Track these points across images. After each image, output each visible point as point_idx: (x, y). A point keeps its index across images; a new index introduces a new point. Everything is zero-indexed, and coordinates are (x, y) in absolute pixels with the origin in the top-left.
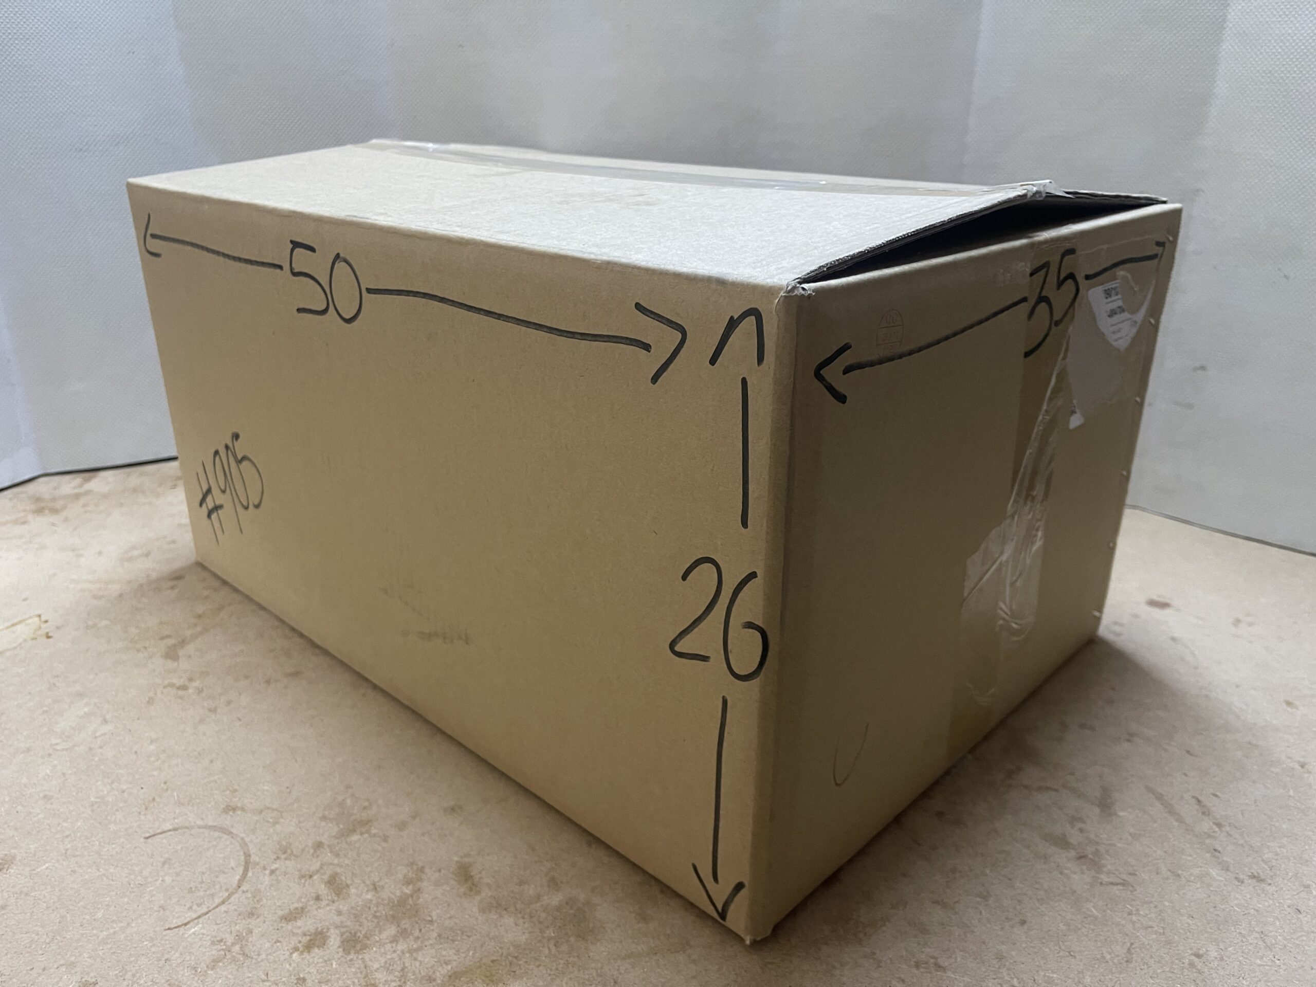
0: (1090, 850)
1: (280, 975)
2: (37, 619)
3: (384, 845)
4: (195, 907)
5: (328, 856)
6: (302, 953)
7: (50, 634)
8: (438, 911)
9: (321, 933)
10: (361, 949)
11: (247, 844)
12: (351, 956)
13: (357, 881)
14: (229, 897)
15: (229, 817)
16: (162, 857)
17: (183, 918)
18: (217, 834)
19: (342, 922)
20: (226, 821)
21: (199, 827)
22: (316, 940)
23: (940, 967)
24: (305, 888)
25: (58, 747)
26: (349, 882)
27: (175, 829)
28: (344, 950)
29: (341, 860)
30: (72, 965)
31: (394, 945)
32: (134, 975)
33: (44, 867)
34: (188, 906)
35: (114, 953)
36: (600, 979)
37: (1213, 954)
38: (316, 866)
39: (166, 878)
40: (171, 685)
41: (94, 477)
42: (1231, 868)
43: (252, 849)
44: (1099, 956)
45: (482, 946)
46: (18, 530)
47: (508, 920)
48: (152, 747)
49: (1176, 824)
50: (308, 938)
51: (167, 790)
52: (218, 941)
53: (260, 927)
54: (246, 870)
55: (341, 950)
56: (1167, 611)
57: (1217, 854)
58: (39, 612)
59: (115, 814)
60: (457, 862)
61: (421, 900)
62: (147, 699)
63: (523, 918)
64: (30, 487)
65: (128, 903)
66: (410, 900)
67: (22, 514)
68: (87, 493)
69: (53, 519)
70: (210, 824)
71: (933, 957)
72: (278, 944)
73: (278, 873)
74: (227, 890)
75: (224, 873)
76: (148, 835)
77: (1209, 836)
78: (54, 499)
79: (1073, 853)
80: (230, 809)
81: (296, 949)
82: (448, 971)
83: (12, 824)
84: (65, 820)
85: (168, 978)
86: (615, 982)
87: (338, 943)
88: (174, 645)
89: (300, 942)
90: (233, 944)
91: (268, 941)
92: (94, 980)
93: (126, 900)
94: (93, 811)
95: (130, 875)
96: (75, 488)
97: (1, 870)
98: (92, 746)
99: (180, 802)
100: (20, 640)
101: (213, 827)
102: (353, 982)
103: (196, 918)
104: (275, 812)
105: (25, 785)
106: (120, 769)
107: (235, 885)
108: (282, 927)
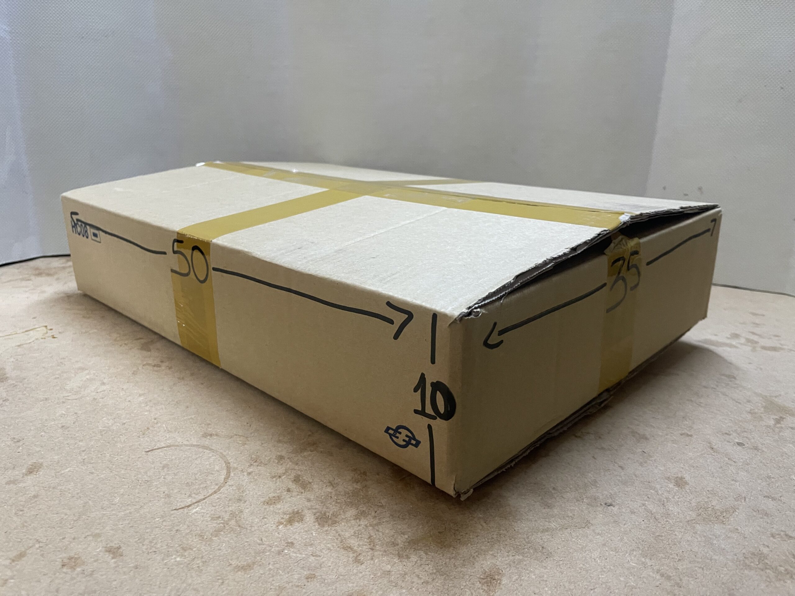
1: (272, 541)
2: (44, 328)
3: (331, 458)
4: (193, 495)
5: (290, 464)
6: (286, 526)
7: (55, 336)
9: (298, 513)
10: (333, 524)
11: (225, 456)
12: (326, 528)
13: (317, 480)
14: (219, 489)
15: (208, 440)
16: (161, 463)
17: (185, 502)
18: (201, 450)
19: (311, 506)
20: (207, 442)
21: (187, 445)
22: (295, 517)
24: (277, 484)
25: (69, 398)
26: (311, 481)
27: (168, 447)
28: (319, 524)
29: (300, 467)
30: (97, 536)
31: (358, 521)
32: (151, 542)
33: (67, 470)
34: (187, 495)
35: (132, 526)
38: (281, 470)
39: (167, 477)
40: (149, 364)
43: (231, 460)
46: (24, 283)
48: (141, 398)
50: (288, 516)
51: (157, 423)
52: (217, 518)
53: (247, 508)
54: (229, 473)
55: (316, 524)
58: (45, 325)
59: (119, 437)
62: (132, 372)
64: (31, 263)
65: (139, 493)
67: (26, 276)
68: (66, 267)
69: (49, 279)
70: (195, 443)
72: (266, 520)
73: (253, 474)
74: (217, 484)
75: (213, 474)
76: (148, 450)
78: (48, 269)
80: (206, 435)
81: (280, 523)
82: (406, 539)
83: (38, 443)
84: (82, 441)
85: (180, 543)
86: (543, 547)
87: (313, 520)
88: (146, 344)
89: (282, 518)
90: (229, 520)
91: (257, 518)
92: (118, 546)
93: (137, 491)
94: (102, 435)
95: (138, 474)
96: (63, 264)
97: (31, 473)
98: (95, 397)
99: (168, 430)
100: (33, 339)
101: (197, 446)
102: (333, 546)
103: (196, 503)
104: (242, 437)
105: (46, 420)
106: (119, 410)
107: (222, 482)
108: (265, 509)
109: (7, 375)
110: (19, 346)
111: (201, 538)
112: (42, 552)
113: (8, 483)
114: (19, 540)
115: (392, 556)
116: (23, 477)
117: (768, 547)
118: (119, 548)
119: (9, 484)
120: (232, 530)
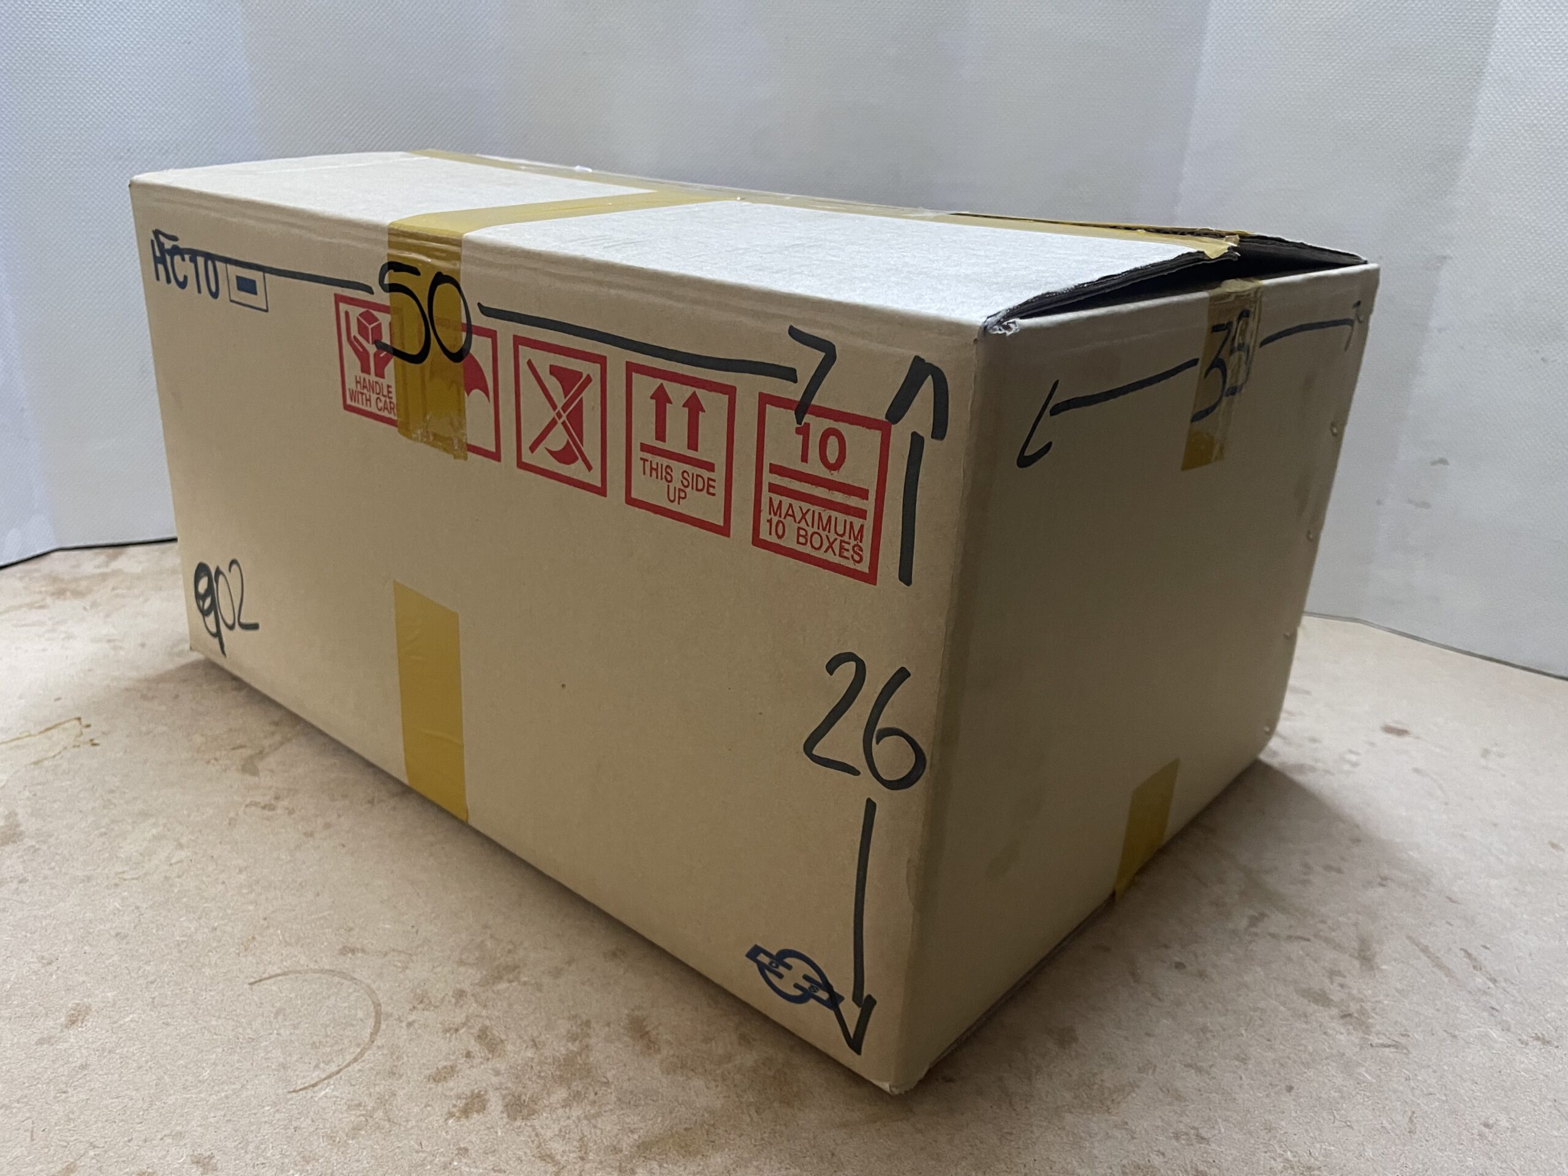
0: (1354, 1007)
1: (437, 1145)
2: (76, 722)
3: (539, 994)
4: (322, 1065)
5: (473, 1007)
6: (459, 1118)
7: (96, 742)
8: (614, 1072)
9: (479, 1096)
10: (529, 1115)
11: (374, 992)
12: (518, 1123)
13: (513, 1035)
14: (362, 1054)
15: (348, 960)
16: (273, 1006)
17: (309, 1079)
18: (336, 979)
19: (501, 1084)
20: (345, 963)
21: (314, 971)
22: (474, 1104)
23: (1203, 1138)
24: (452, 1044)
25: (125, 876)
26: (503, 1037)
27: (284, 974)
28: (509, 1116)
29: (489, 1012)
30: (180, 1135)
31: (567, 1110)
32: (257, 1148)
33: (128, 1019)
34: (313, 1064)
35: (230, 1120)
36: (814, 1150)
37: (1504, 1123)
38: (460, 1018)
39: (282, 1031)
40: (256, 804)
41: (120, 554)
42: (1513, 1029)
43: (382, 997)
44: (1379, 1127)
45: (671, 1113)
46: (35, 615)
47: (698, 1083)
48: (243, 877)
49: (1446, 980)
50: (464, 1101)
51: (268, 927)
52: (356, 1106)
53: (404, 1088)
54: (378, 1023)
55: (505, 1115)
56: (1407, 739)
57: (1494, 1012)
58: (78, 715)
59: (207, 955)
60: (628, 1015)
61: (591, 1059)
62: (228, 821)
63: (715, 1081)
64: (44, 564)
65: (239, 1061)
66: (579, 1058)
67: (38, 597)
68: (115, 573)
69: (77, 603)
70: (327, 967)
71: (1194, 1128)
72: (429, 1108)
73: (416, 1025)
74: (358, 1045)
75: (352, 1025)
76: (252, 980)
77: (1485, 993)
78: (76, 580)
79: (1334, 1011)
80: (346, 950)
81: (451, 1115)
82: (635, 1140)
83: (81, 967)
84: (148, 963)
85: (301, 1149)
86: (833, 1155)
87: (500, 1108)
88: (251, 757)
89: (455, 1106)
90: (374, 1109)
91: (416, 1105)
92: (209, 1153)
93: (236, 1057)
94: (181, 951)
95: (237, 1027)
96: (99, 567)
97: (73, 1022)
98: (168, 874)
99: (286, 942)
100: (59, 749)
101: (331, 972)
102: (525, 1153)
103: (325, 1079)
104: (403, 955)
105: (91, 922)
106: (206, 902)
107: (367, 1040)
108: (430, 1089)
109: (22, 828)
110: (36, 763)
111: (331, 1142)
112: (99, 1165)
113: (40, 1042)
114: (65, 1144)
115: (609, 1170)
116: (62, 1031)
117: (1163, 1154)
118: (211, 1157)
119: (42, 1044)
120: (379, 1128)
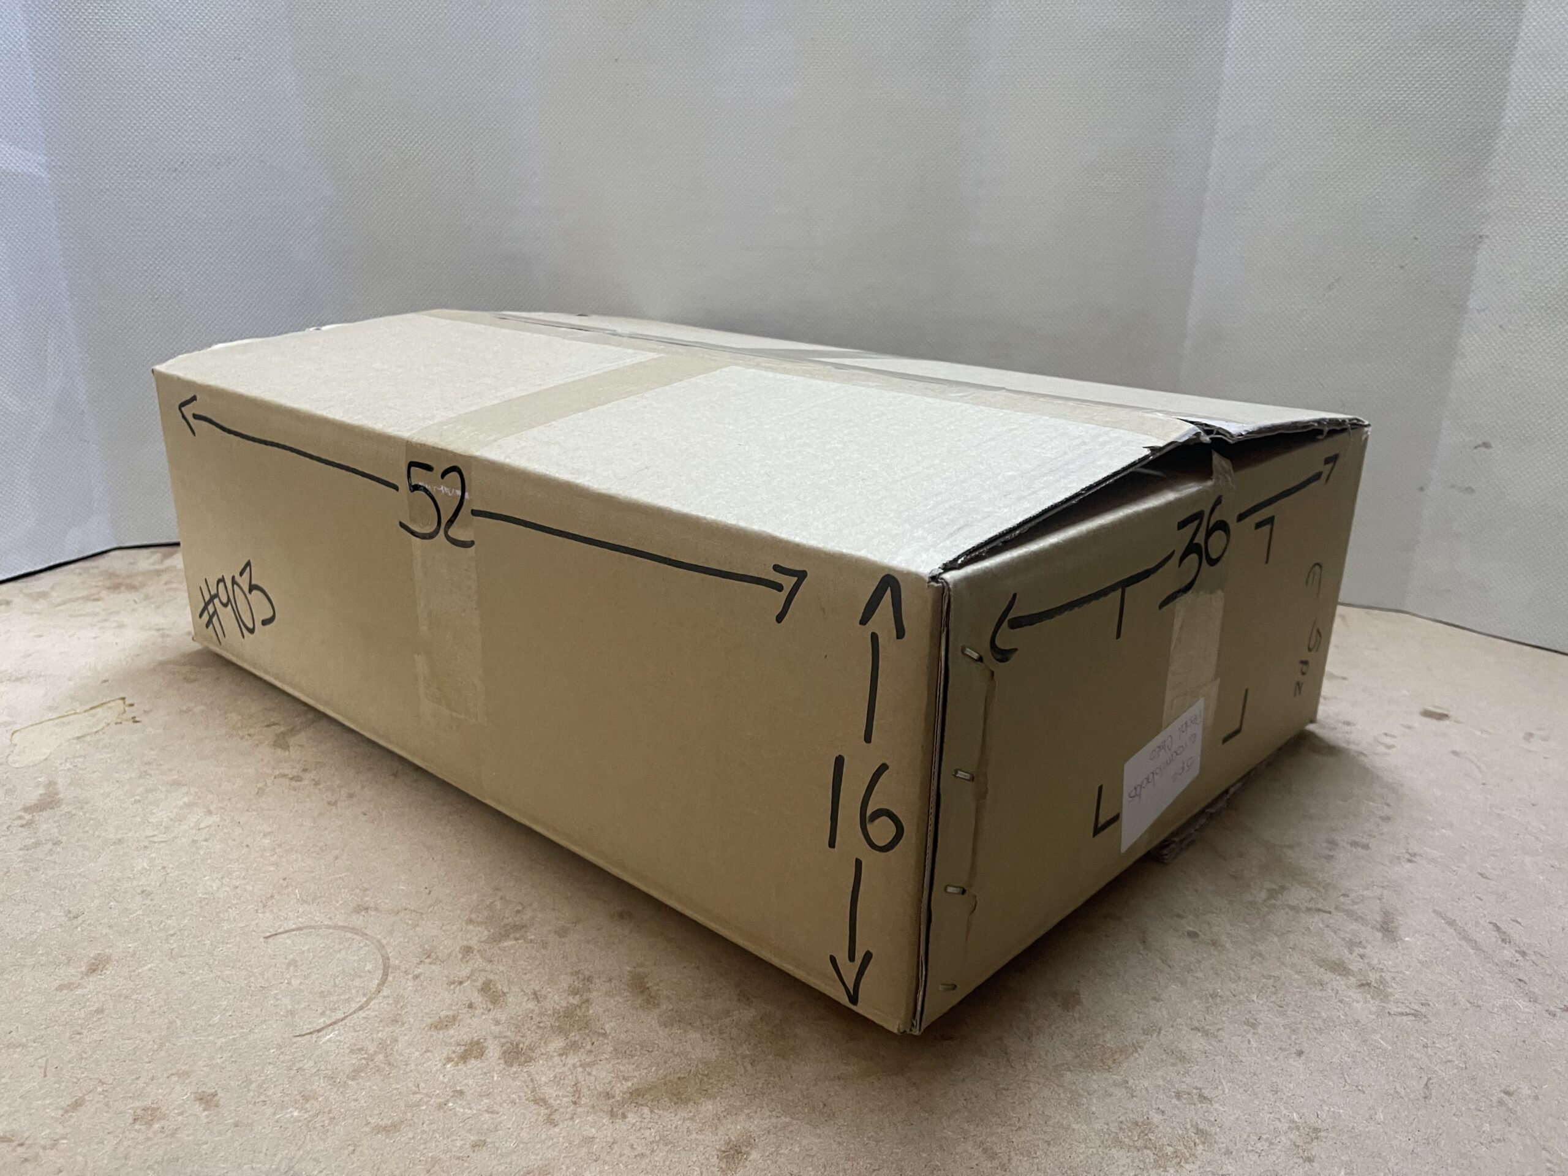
0: (1373, 977)
1: (433, 1087)
2: (121, 702)
3: (544, 952)
4: (328, 1012)
5: (479, 962)
6: (457, 1064)
7: (137, 719)
8: (612, 1024)
9: (478, 1043)
10: (525, 1062)
11: (383, 947)
12: (514, 1069)
13: (515, 989)
14: (367, 1003)
15: (361, 918)
16: (286, 958)
17: (315, 1025)
18: (349, 935)
19: (500, 1032)
20: (358, 920)
21: (328, 927)
22: (472, 1050)
23: (1205, 1098)
24: (455, 996)
25: (155, 839)
26: (505, 990)
27: (299, 929)
28: (506, 1062)
29: (494, 967)
30: (187, 1074)
31: (563, 1058)
32: (260, 1086)
33: (147, 968)
34: (320, 1011)
35: (236, 1061)
36: (806, 1101)
37: (1526, 1091)
38: (465, 971)
39: (293, 981)
40: (284, 776)
41: (175, 552)
42: (1540, 1000)
43: (391, 953)
44: (1392, 1092)
45: (665, 1062)
46: (90, 607)
47: (693, 1035)
48: (267, 841)
49: (1472, 951)
50: (463, 1048)
51: (287, 887)
52: (358, 1049)
53: (405, 1035)
54: (385, 974)
55: (502, 1061)
56: (1447, 722)
57: (1522, 984)
58: (122, 695)
59: (227, 912)
60: (629, 972)
61: (591, 1012)
62: (256, 790)
63: (711, 1033)
64: (102, 562)
65: (249, 1007)
66: (578, 1010)
67: (94, 591)
68: (168, 570)
69: (132, 596)
70: (340, 924)
71: (1196, 1088)
72: (429, 1054)
73: (422, 978)
74: (365, 995)
75: (360, 977)
76: (268, 934)
77: (1512, 965)
78: (131, 576)
79: (1353, 980)
80: (360, 909)
81: (449, 1060)
82: (628, 1088)
83: (106, 920)
84: (169, 917)
85: (302, 1089)
86: (825, 1105)
87: (497, 1055)
88: (283, 734)
89: (454, 1052)
90: (375, 1053)
91: (417, 1050)
92: (213, 1090)
93: (247, 1004)
94: (201, 907)
95: (250, 977)
96: (153, 564)
97: (94, 971)
98: (196, 838)
99: (303, 900)
100: (103, 724)
101: (344, 928)
102: (519, 1096)
103: (331, 1025)
104: (414, 913)
105: (118, 880)
106: (230, 864)
107: (373, 990)
108: (431, 1036)
109: (61, 796)
110: (78, 738)
111: (331, 1082)
112: (106, 1100)
113: (60, 988)
114: (75, 1080)
115: (601, 1114)
116: (82, 978)
117: (1163, 1112)
118: (215, 1095)
119: (62, 990)
120: (379, 1070)
